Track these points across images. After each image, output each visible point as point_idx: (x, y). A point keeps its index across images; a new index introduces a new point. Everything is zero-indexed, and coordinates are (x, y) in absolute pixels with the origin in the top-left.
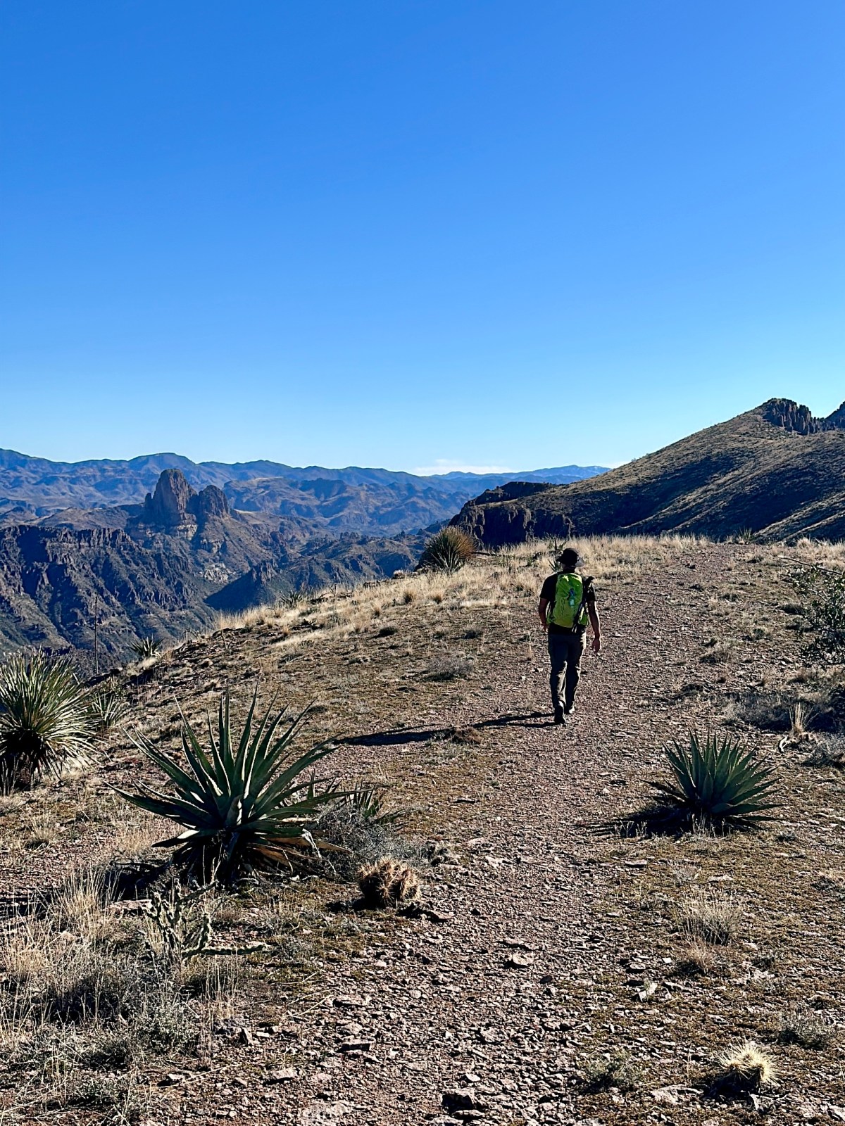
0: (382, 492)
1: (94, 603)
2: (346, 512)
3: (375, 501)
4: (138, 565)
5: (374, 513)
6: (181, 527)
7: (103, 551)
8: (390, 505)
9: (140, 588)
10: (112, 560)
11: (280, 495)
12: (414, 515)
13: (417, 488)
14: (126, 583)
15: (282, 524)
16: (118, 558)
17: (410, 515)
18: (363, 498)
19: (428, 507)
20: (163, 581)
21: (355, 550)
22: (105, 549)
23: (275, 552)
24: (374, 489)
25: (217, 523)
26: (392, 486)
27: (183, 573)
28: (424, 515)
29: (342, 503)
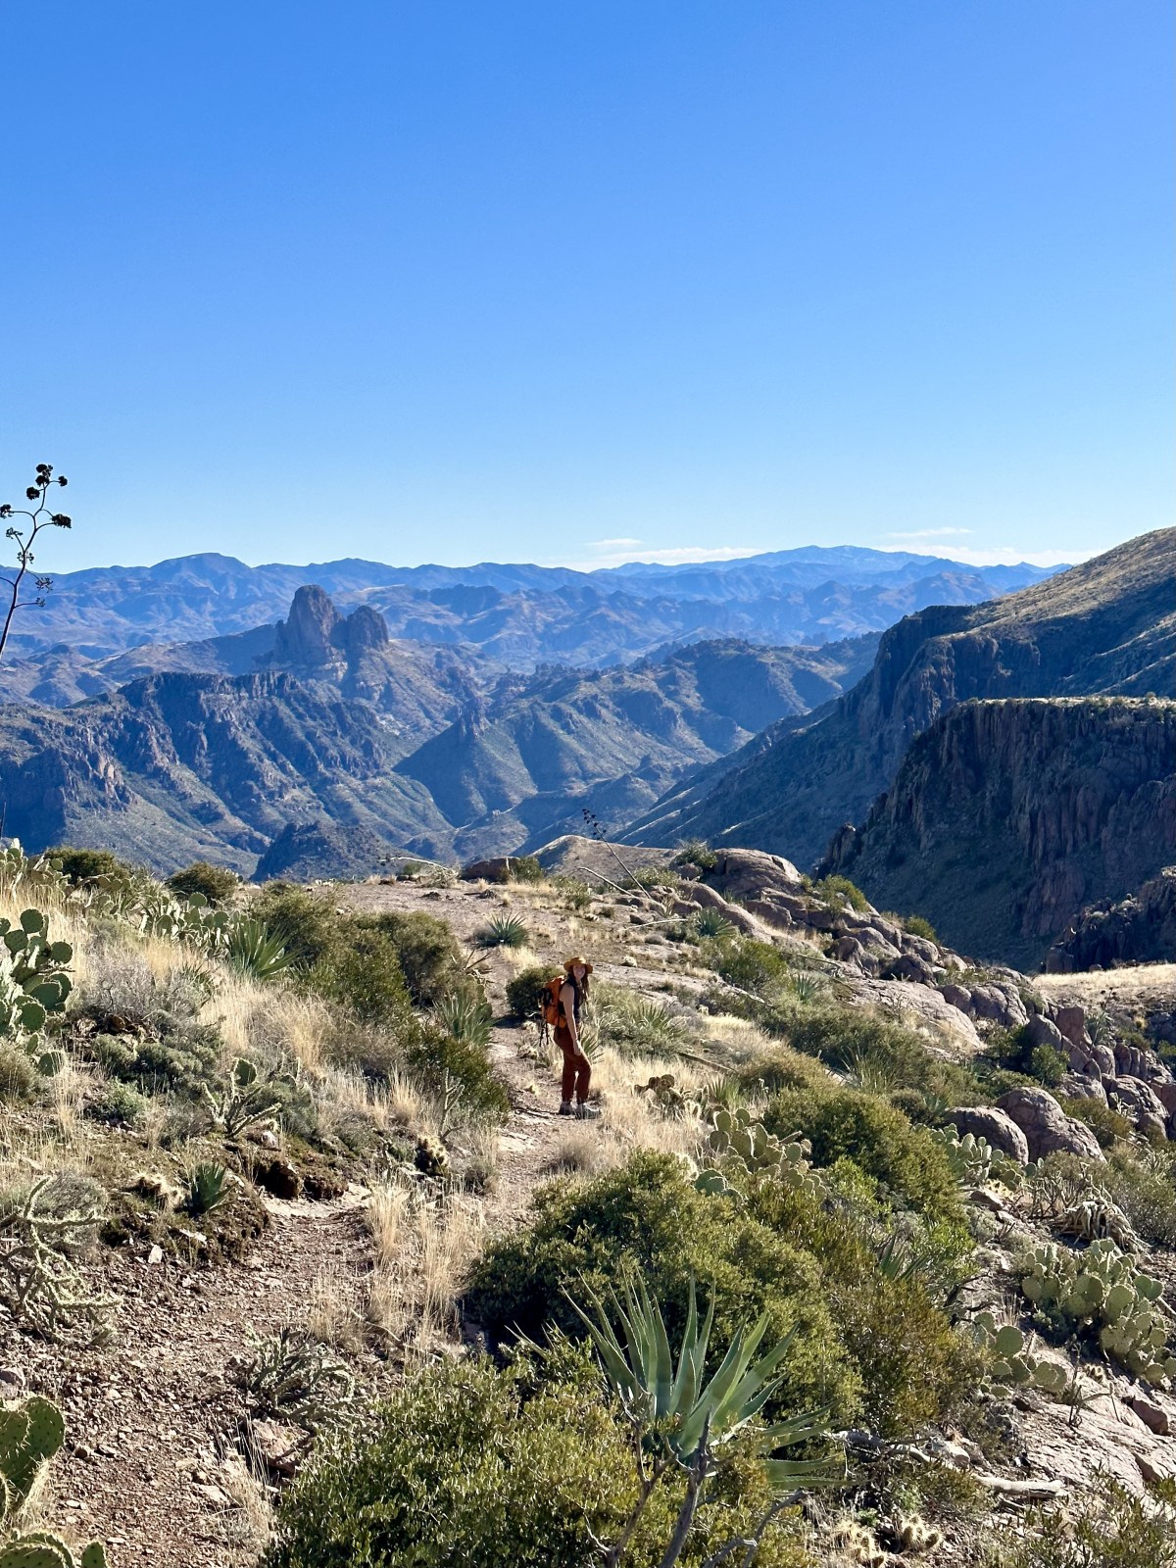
0: (547, 600)
1: (271, 773)
2: (504, 633)
3: (544, 616)
4: (314, 719)
5: (545, 633)
6: (328, 666)
7: (268, 703)
8: (566, 620)
9: (322, 750)
10: (281, 715)
11: (406, 612)
12: (604, 634)
13: (600, 593)
14: (302, 746)
15: (438, 655)
16: (288, 711)
17: (598, 634)
18: (526, 611)
19: (623, 622)
20: (347, 740)
21: (585, 689)
22: (271, 700)
23: (457, 695)
24: (536, 595)
25: (376, 659)
26: (562, 592)
27: (371, 728)
28: (618, 634)
29: (498, 620)
